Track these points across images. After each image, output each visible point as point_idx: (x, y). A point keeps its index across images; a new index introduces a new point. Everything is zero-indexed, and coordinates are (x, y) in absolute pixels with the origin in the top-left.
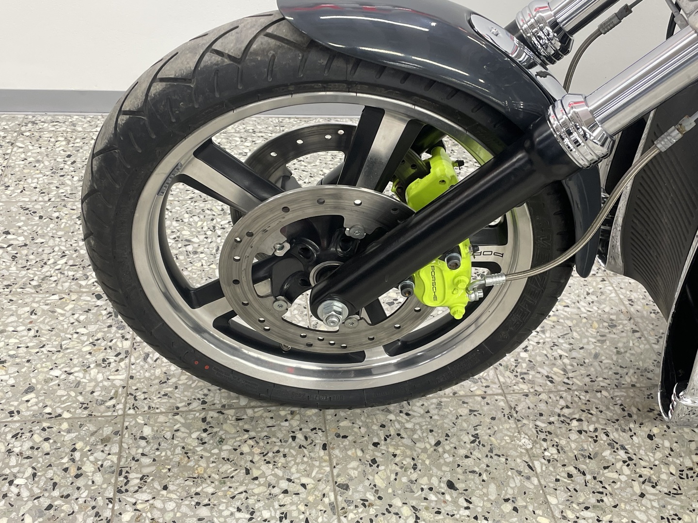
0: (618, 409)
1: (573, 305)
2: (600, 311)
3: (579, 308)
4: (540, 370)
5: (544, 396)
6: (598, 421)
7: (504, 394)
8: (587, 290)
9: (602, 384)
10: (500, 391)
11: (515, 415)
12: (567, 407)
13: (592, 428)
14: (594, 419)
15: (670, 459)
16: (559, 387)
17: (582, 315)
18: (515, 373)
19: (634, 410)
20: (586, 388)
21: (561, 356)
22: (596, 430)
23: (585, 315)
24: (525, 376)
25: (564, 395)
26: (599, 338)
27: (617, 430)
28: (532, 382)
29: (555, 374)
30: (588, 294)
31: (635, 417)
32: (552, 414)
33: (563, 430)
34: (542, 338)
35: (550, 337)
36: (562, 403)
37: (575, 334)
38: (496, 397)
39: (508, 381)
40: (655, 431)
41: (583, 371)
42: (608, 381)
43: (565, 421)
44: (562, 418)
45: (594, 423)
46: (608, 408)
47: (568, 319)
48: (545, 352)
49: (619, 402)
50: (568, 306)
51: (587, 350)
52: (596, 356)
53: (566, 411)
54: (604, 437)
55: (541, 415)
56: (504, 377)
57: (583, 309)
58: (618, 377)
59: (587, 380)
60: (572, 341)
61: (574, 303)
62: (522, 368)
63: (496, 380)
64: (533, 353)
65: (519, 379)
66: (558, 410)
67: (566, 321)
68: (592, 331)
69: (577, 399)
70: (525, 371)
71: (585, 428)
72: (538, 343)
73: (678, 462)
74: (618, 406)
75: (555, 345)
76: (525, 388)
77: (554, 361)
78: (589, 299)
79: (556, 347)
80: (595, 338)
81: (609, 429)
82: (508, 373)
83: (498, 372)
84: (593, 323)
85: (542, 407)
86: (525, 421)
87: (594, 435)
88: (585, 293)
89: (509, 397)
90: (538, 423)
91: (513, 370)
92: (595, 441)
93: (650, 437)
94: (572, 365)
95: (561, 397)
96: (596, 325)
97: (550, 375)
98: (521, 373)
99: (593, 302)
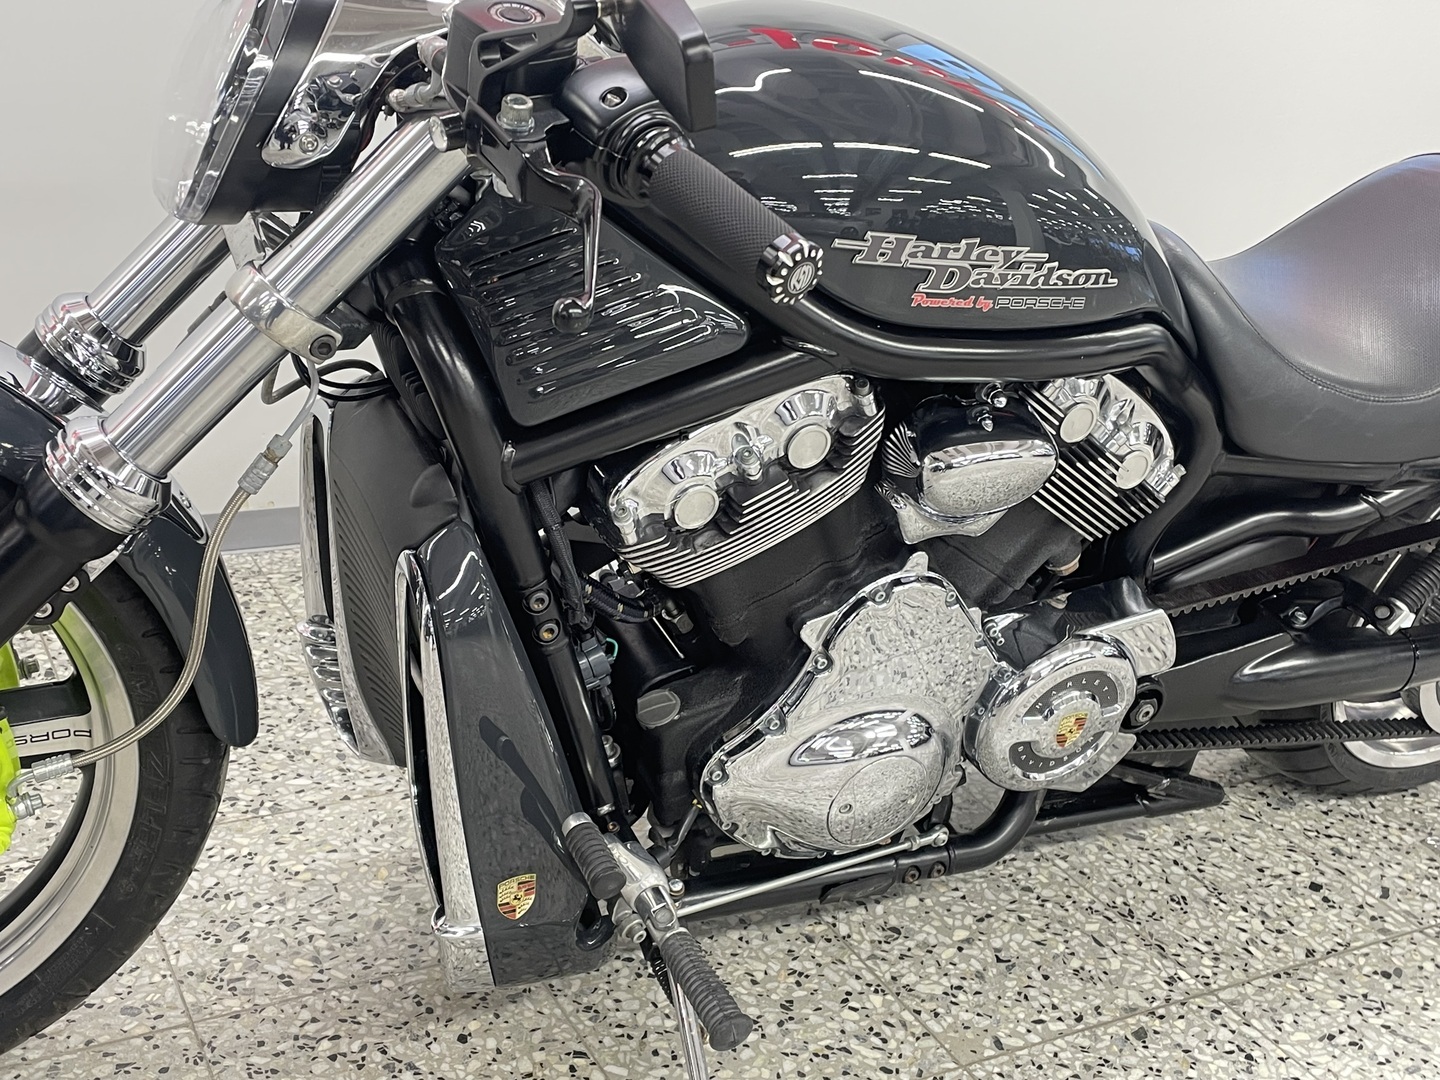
0: (409, 1005)
1: (345, 847)
2: (394, 849)
3: (356, 850)
4: (268, 967)
5: (270, 1012)
6: (369, 1033)
7: (191, 1025)
8: (375, 817)
9: (384, 969)
10: (185, 1020)
11: (209, 1055)
12: (314, 1020)
13: (356, 1047)
14: (362, 1030)
15: (495, 1067)
16: (303, 991)
17: (360, 862)
18: (217, 983)
19: (439, 1000)
20: (353, 982)
21: (311, 937)
22: (364, 1048)
23: (366, 860)
24: (237, 985)
25: (310, 1001)
26: (388, 893)
27: (403, 1039)
28: (250, 992)
29: (297, 969)
30: (375, 824)
31: (438, 1012)
32: (284, 1038)
33: (302, 1061)
34: (279, 913)
35: (294, 909)
36: (306, 1015)
37: (343, 896)
38: (175, 1032)
39: (204, 999)
40: (473, 1026)
41: (351, 953)
42: (395, 963)
43: (306, 1044)
44: (301, 1042)
45: (361, 1037)
46: (391, 1007)
47: (333, 871)
48: (282, 936)
49: (413, 993)
50: (335, 851)
51: (362, 917)
52: (379, 924)
53: (311, 1029)
54: (378, 1057)
55: (261, 1044)
56: (195, 993)
57: (363, 852)
58: (415, 951)
59: (359, 966)
60: (335, 908)
61: (348, 843)
62: (233, 971)
63: (179, 1003)
64: (258, 942)
65: (225, 991)
66: (294, 1030)
67: (329, 877)
68: (378, 885)
69: (333, 1004)
70: (240, 975)
71: (344, 1049)
72: (270, 923)
73: (509, 1068)
74: (410, 1000)
75: (302, 919)
76: (234, 1004)
77: (297, 948)
78: (376, 832)
79: (304, 924)
80: (380, 894)
81: (387, 1042)
82: (204, 985)
83: (183, 987)
84: (378, 870)
85: (266, 1029)
86: (227, 1062)
87: (358, 1057)
88: (370, 824)
89: (200, 1027)
90: (254, 1060)
91: (215, 979)
92: (360, 1067)
93: (463, 1039)
94: (331, 948)
95: (304, 1006)
96: (384, 873)
97: (286, 973)
98: (231, 981)
99: (382, 836)
